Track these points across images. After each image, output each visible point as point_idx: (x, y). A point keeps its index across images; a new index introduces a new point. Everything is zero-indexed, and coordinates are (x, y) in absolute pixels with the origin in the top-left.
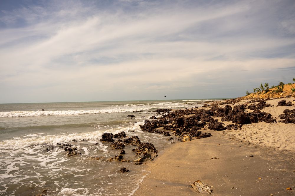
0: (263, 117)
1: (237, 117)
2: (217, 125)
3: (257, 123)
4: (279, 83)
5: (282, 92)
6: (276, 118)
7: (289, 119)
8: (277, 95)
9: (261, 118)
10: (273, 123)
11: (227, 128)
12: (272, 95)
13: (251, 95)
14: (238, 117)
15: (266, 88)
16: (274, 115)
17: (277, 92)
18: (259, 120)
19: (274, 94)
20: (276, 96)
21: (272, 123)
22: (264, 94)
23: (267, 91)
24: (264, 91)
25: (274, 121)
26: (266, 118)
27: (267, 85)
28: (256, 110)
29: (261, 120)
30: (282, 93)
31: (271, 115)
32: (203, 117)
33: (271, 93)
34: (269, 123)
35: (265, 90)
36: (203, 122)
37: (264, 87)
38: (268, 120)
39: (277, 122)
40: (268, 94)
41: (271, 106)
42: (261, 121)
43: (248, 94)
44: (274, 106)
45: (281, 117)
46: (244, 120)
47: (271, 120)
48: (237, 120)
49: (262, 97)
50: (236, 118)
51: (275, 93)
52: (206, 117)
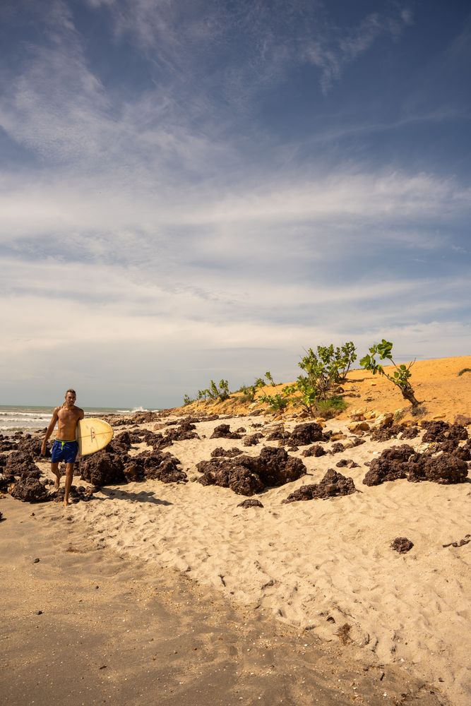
0: (158, 468)
1: (90, 466)
2: (30, 488)
3: (141, 482)
4: (255, 381)
5: (253, 401)
6: (188, 469)
7: (210, 476)
8: (243, 409)
9: (151, 471)
10: (178, 483)
11: (56, 497)
12: (233, 408)
13: (193, 404)
14: (93, 465)
15: (222, 391)
16: (188, 461)
17: (243, 401)
18: (146, 475)
19: (236, 405)
20: (241, 410)
21: (175, 484)
22: (217, 404)
23: (224, 397)
24: (219, 398)
25: (182, 478)
26: (163, 471)
27: (224, 385)
28: (157, 446)
29: (153, 476)
30: (254, 404)
31: (179, 463)
32: (12, 463)
33: (231, 403)
34: (169, 484)
35: (220, 396)
36: (8, 475)
37: (218, 388)
38: (166, 477)
39: (187, 481)
40: (225, 406)
41: (199, 438)
42: (152, 479)
43: (188, 402)
44: (205, 437)
45: (201, 467)
46: (108, 475)
47: (175, 477)
48: (92, 475)
49: (211, 412)
50: (89, 468)
51: (239, 404)
52: (19, 462)
